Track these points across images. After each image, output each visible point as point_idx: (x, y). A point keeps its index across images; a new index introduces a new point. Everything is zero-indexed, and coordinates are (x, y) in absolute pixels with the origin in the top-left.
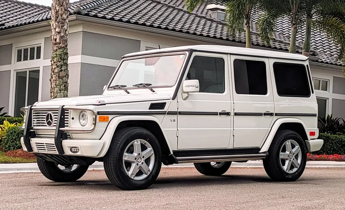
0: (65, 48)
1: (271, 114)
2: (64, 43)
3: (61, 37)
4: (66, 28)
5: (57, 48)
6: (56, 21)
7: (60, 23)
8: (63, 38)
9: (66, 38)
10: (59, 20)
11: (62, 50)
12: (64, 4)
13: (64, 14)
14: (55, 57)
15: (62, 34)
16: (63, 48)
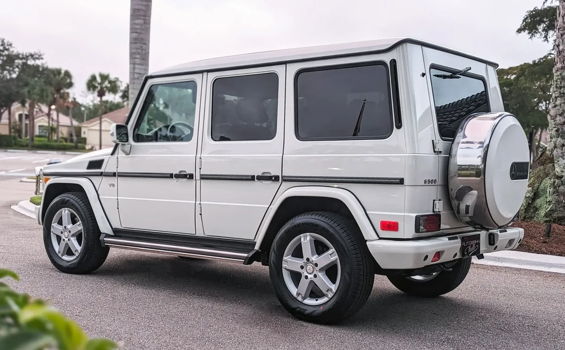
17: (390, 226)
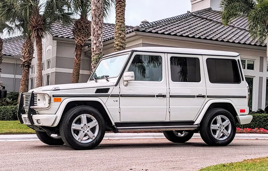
0: (100, 54)
1: (203, 97)
2: (99, 51)
3: (97, 47)
4: (101, 40)
5: (94, 55)
6: (93, 35)
7: (96, 37)
8: (98, 47)
9: (100, 47)
10: (96, 35)
11: (97, 56)
12: (99, 24)
13: (99, 30)
14: (93, 61)
15: (97, 45)
16: (98, 54)
17: (243, 111)
